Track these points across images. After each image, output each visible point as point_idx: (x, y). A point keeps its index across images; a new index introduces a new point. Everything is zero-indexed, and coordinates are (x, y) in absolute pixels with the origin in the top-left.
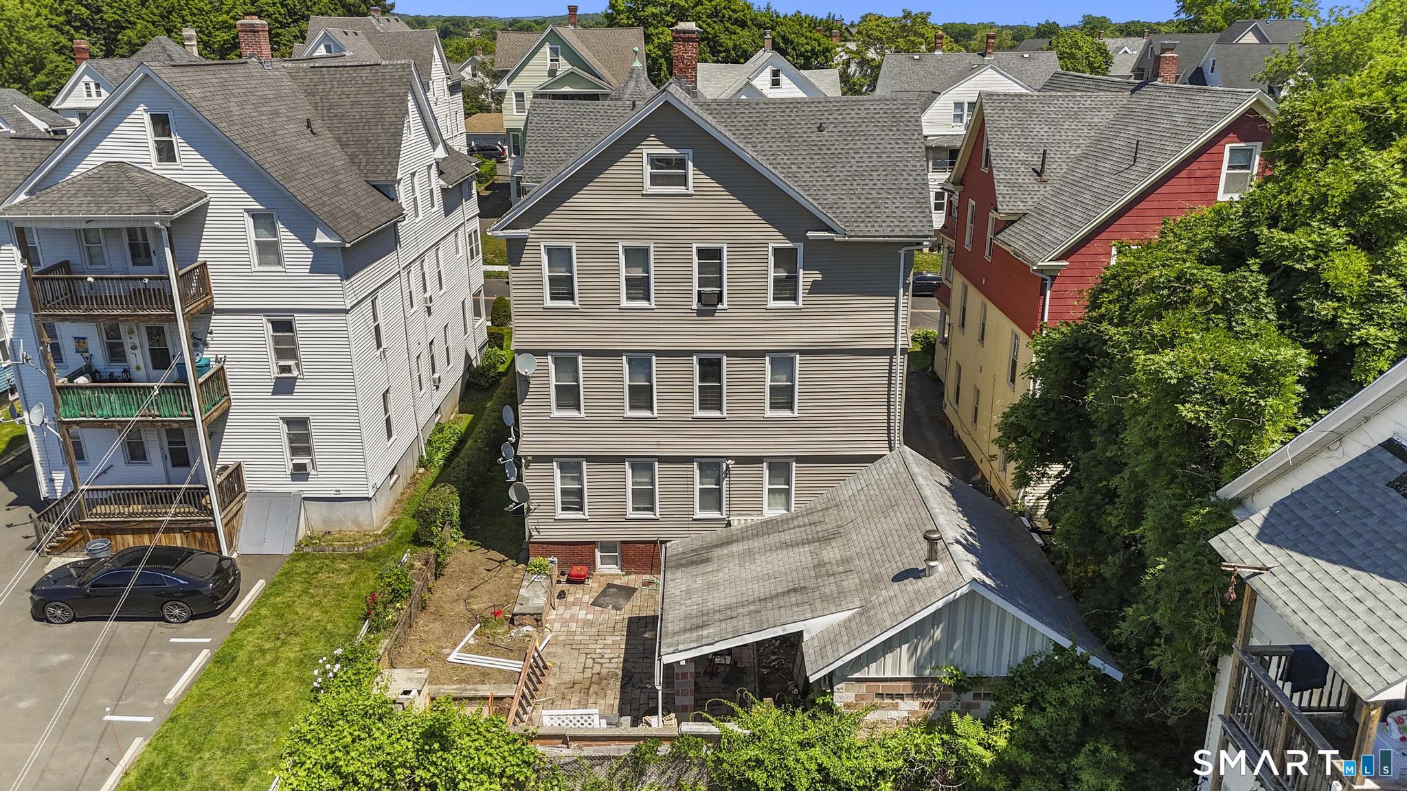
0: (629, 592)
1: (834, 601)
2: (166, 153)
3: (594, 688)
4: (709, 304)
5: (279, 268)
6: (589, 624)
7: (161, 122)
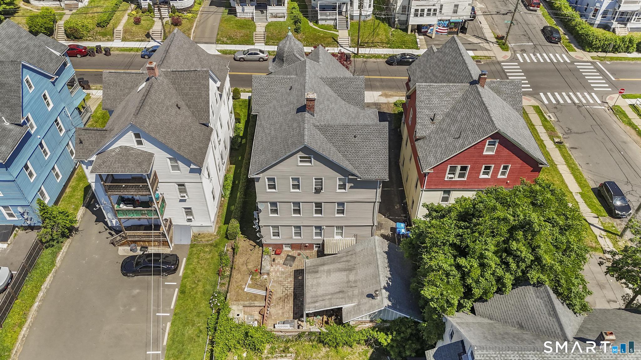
0: (294, 258)
1: (351, 299)
2: (140, 143)
3: (286, 300)
4: (318, 191)
5: (179, 172)
6: (283, 273)
7: (137, 135)
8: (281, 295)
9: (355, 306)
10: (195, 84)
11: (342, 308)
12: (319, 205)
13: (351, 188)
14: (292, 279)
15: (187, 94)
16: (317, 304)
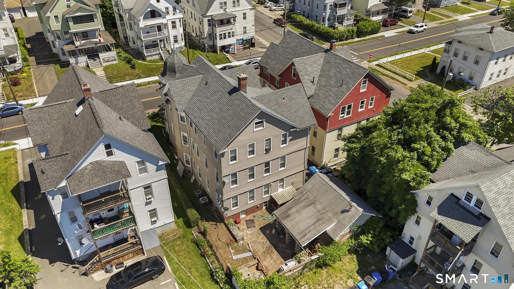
0: (252, 221)
2: (110, 154)
3: (269, 252)
4: (267, 151)
5: (146, 173)
6: (252, 234)
7: (108, 147)
8: (264, 250)
9: (336, 224)
10: (126, 97)
11: (326, 231)
12: (267, 164)
13: (291, 140)
14: (262, 236)
15: (121, 109)
16: (308, 236)
